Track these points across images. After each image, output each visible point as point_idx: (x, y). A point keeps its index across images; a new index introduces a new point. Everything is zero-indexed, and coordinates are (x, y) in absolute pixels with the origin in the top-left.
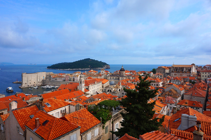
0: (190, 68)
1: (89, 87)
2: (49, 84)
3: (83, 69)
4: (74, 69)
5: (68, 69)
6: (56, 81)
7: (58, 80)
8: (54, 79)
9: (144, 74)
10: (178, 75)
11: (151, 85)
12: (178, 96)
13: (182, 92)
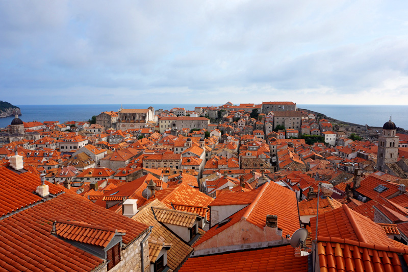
0: (145, 115)
9: (71, 127)
10: (128, 127)
11: (65, 147)
12: (88, 163)
13: (101, 156)
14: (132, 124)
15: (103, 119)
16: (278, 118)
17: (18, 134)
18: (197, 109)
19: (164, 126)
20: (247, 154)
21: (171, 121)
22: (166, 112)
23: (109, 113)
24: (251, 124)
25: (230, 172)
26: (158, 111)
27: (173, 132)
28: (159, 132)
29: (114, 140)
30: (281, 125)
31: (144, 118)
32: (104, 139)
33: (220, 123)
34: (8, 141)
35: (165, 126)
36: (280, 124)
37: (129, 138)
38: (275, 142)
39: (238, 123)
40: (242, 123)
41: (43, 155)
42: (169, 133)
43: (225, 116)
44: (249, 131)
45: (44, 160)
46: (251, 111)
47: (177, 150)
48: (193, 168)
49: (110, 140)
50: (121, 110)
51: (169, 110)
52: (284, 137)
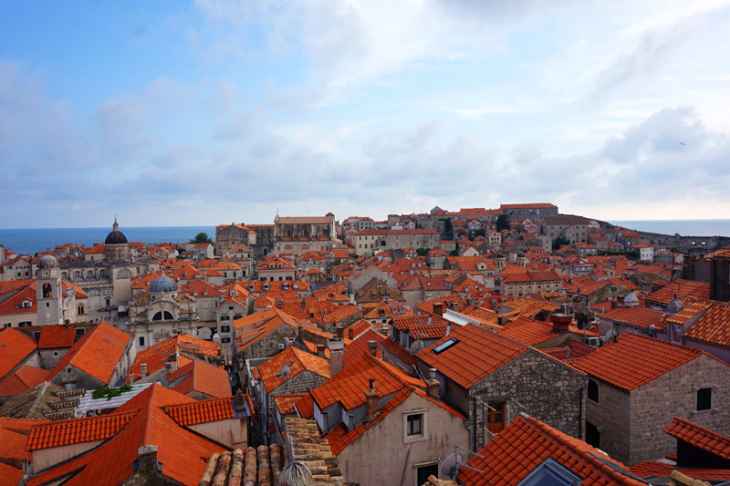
0: (328, 227)
9: (180, 252)
10: (297, 248)
14: (306, 243)
15: (231, 237)
16: (553, 228)
31: (327, 231)
41: (282, 289)
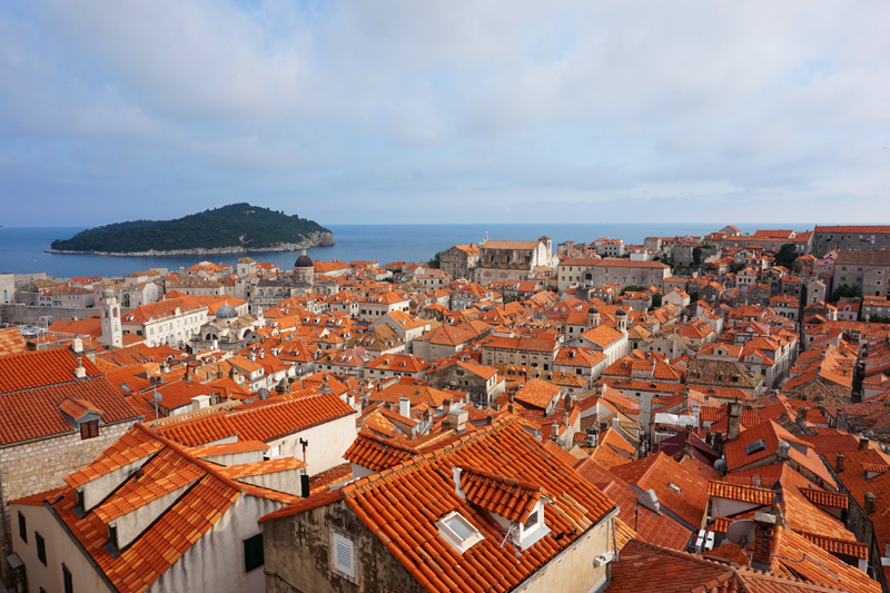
0: (531, 253)
1: (144, 326)
2: (31, 319)
3: (215, 251)
4: (174, 252)
5: (148, 250)
6: (59, 306)
7: (65, 306)
8: (51, 302)
9: (394, 273)
10: (496, 276)
11: (368, 312)
12: (390, 343)
13: (416, 332)
14: (505, 271)
15: (452, 259)
16: (844, 269)
17: (304, 284)
18: (649, 243)
19: (567, 279)
20: (716, 352)
21: (583, 269)
22: (581, 247)
23: (464, 248)
24: (770, 280)
25: (653, 386)
26: (564, 244)
27: (581, 293)
28: (555, 290)
29: (462, 302)
30: (850, 286)
31: (529, 259)
32: (442, 301)
33: (695, 275)
34: (289, 295)
35: (569, 279)
36: (850, 282)
37: (489, 299)
38: (820, 326)
39: (738, 278)
40: (747, 278)
41: (327, 324)
42: (573, 292)
43: (711, 260)
44: (759, 298)
45: (326, 332)
46: (777, 248)
47: (571, 330)
48: (579, 372)
49: (455, 302)
50: (485, 241)
51: (588, 243)
52: (855, 315)
